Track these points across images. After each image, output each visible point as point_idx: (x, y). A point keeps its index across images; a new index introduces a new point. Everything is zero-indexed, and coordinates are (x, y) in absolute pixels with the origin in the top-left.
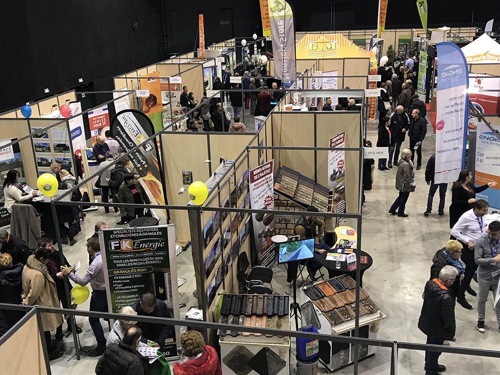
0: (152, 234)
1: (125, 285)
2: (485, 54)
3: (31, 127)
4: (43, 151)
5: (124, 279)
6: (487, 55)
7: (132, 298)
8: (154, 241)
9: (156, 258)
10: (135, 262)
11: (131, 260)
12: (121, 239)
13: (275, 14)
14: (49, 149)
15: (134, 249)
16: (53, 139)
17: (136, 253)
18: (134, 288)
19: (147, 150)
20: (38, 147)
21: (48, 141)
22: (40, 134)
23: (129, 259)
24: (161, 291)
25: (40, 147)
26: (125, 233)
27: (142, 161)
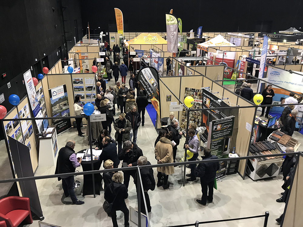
0: (229, 121)
1: (215, 146)
2: (222, 43)
3: (73, 78)
4: (79, 91)
5: (215, 143)
6: (223, 43)
7: (216, 152)
8: (228, 124)
9: (228, 132)
10: (220, 135)
11: (219, 134)
12: (218, 124)
13: (169, 23)
14: (83, 89)
15: (221, 129)
16: (86, 84)
17: (222, 131)
18: (217, 147)
19: (154, 86)
20: (76, 89)
21: (83, 85)
22: (78, 82)
23: (218, 133)
24: (226, 147)
25: (77, 89)
26: (220, 122)
27: (151, 91)
